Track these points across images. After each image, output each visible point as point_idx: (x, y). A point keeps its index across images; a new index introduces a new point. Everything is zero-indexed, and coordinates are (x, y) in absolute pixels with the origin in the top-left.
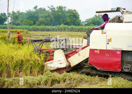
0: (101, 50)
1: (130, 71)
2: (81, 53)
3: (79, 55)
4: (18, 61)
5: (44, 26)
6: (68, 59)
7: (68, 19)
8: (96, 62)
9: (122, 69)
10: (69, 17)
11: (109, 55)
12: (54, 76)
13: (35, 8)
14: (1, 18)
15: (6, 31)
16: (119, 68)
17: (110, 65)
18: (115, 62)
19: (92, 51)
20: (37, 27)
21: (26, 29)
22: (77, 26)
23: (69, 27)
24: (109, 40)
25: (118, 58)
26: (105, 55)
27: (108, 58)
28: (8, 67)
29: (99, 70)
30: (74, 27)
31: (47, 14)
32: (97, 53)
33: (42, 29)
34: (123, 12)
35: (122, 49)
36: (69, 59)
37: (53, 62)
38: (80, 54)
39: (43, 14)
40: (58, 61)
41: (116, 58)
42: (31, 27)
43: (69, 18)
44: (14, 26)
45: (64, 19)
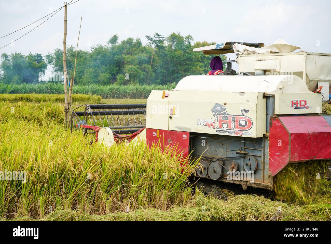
0: (161, 131)
4: (117, 170)
5: (138, 86)
7: (198, 67)
10: (200, 62)
11: (172, 142)
12: (216, 209)
13: (114, 39)
15: (47, 99)
20: (123, 87)
21: (94, 93)
28: (92, 186)
31: (144, 56)
33: (135, 91)
39: (136, 54)
42: (106, 88)
43: (202, 64)
45: (188, 67)
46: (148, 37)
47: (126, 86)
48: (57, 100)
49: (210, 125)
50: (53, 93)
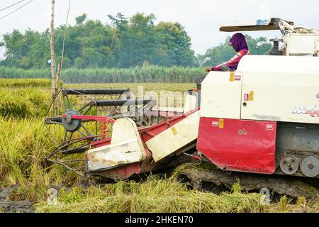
0: (227, 121)
1: (297, 172)
2: (180, 129)
3: (175, 132)
6: (146, 143)
7: (161, 49)
8: (214, 149)
9: (278, 169)
10: (163, 43)
11: (245, 134)
16: (270, 165)
17: (249, 157)
18: (260, 150)
19: (206, 123)
20: (81, 71)
22: (187, 68)
23: (167, 70)
24: (248, 97)
25: (268, 140)
26: (236, 133)
27: (243, 140)
29: (222, 168)
30: (181, 69)
32: (217, 128)
33: (94, 76)
34: (286, 29)
35: (279, 118)
36: (149, 143)
37: (108, 149)
38: (177, 129)
40: (122, 146)
41: (264, 141)
44: (19, 70)
45: (150, 48)
46: (110, 17)
47: (85, 70)
48: (15, 85)
50: (5, 77)
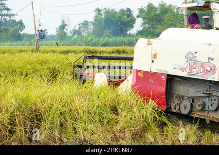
1: (178, 110)
11: (153, 82)
14: (120, 20)
18: (158, 94)
24: (155, 56)
25: (162, 87)
26: (149, 81)
27: (151, 86)
32: (140, 77)
35: (168, 72)
49: (183, 69)
